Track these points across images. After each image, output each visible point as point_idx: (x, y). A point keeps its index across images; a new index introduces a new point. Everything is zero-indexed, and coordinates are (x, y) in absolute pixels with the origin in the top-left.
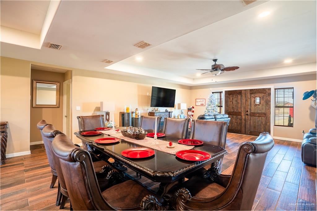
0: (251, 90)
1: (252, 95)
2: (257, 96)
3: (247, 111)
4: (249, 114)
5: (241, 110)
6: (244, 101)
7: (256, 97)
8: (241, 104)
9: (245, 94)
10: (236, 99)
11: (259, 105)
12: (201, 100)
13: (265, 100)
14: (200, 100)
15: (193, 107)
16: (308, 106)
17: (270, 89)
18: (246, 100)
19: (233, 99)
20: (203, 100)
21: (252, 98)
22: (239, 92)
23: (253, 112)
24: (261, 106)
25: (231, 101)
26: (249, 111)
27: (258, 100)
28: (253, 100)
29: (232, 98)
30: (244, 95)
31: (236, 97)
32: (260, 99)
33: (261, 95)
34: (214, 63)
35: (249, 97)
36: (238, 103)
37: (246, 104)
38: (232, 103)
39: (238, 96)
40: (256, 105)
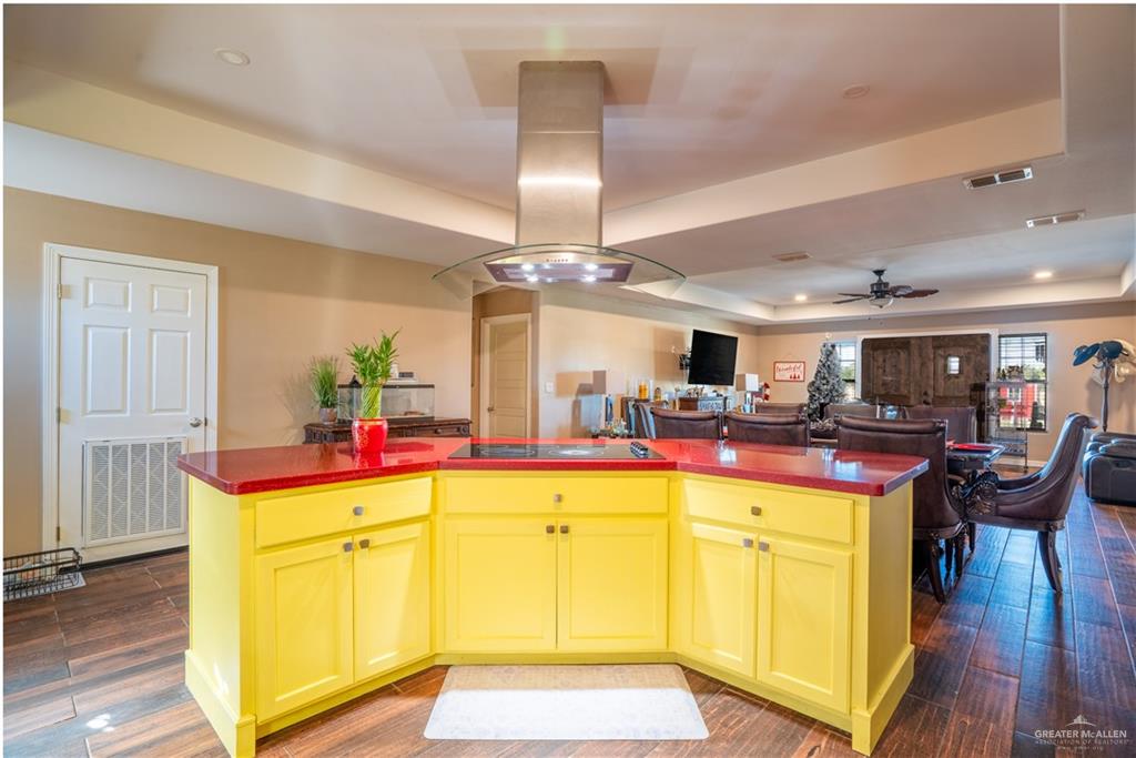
0: (935, 338)
1: (941, 352)
2: (951, 352)
3: (926, 394)
4: (930, 401)
5: (909, 392)
6: (917, 366)
7: (950, 355)
8: (909, 374)
9: (920, 348)
10: (893, 360)
11: (956, 376)
12: (793, 365)
13: (972, 364)
14: (787, 366)
15: (766, 386)
16: (1085, 380)
17: (986, 337)
18: (923, 364)
19: (884, 361)
20: (798, 365)
21: (939, 358)
22: (904, 343)
23: (941, 395)
24: (962, 379)
25: (878, 367)
26: (931, 392)
27: (954, 364)
28: (941, 363)
29: (881, 360)
30: (915, 352)
31: (895, 354)
32: (960, 362)
33: (963, 351)
34: (875, 279)
35: (932, 356)
36: (900, 372)
37: (921, 374)
38: (881, 371)
39: (899, 354)
40: (950, 376)
